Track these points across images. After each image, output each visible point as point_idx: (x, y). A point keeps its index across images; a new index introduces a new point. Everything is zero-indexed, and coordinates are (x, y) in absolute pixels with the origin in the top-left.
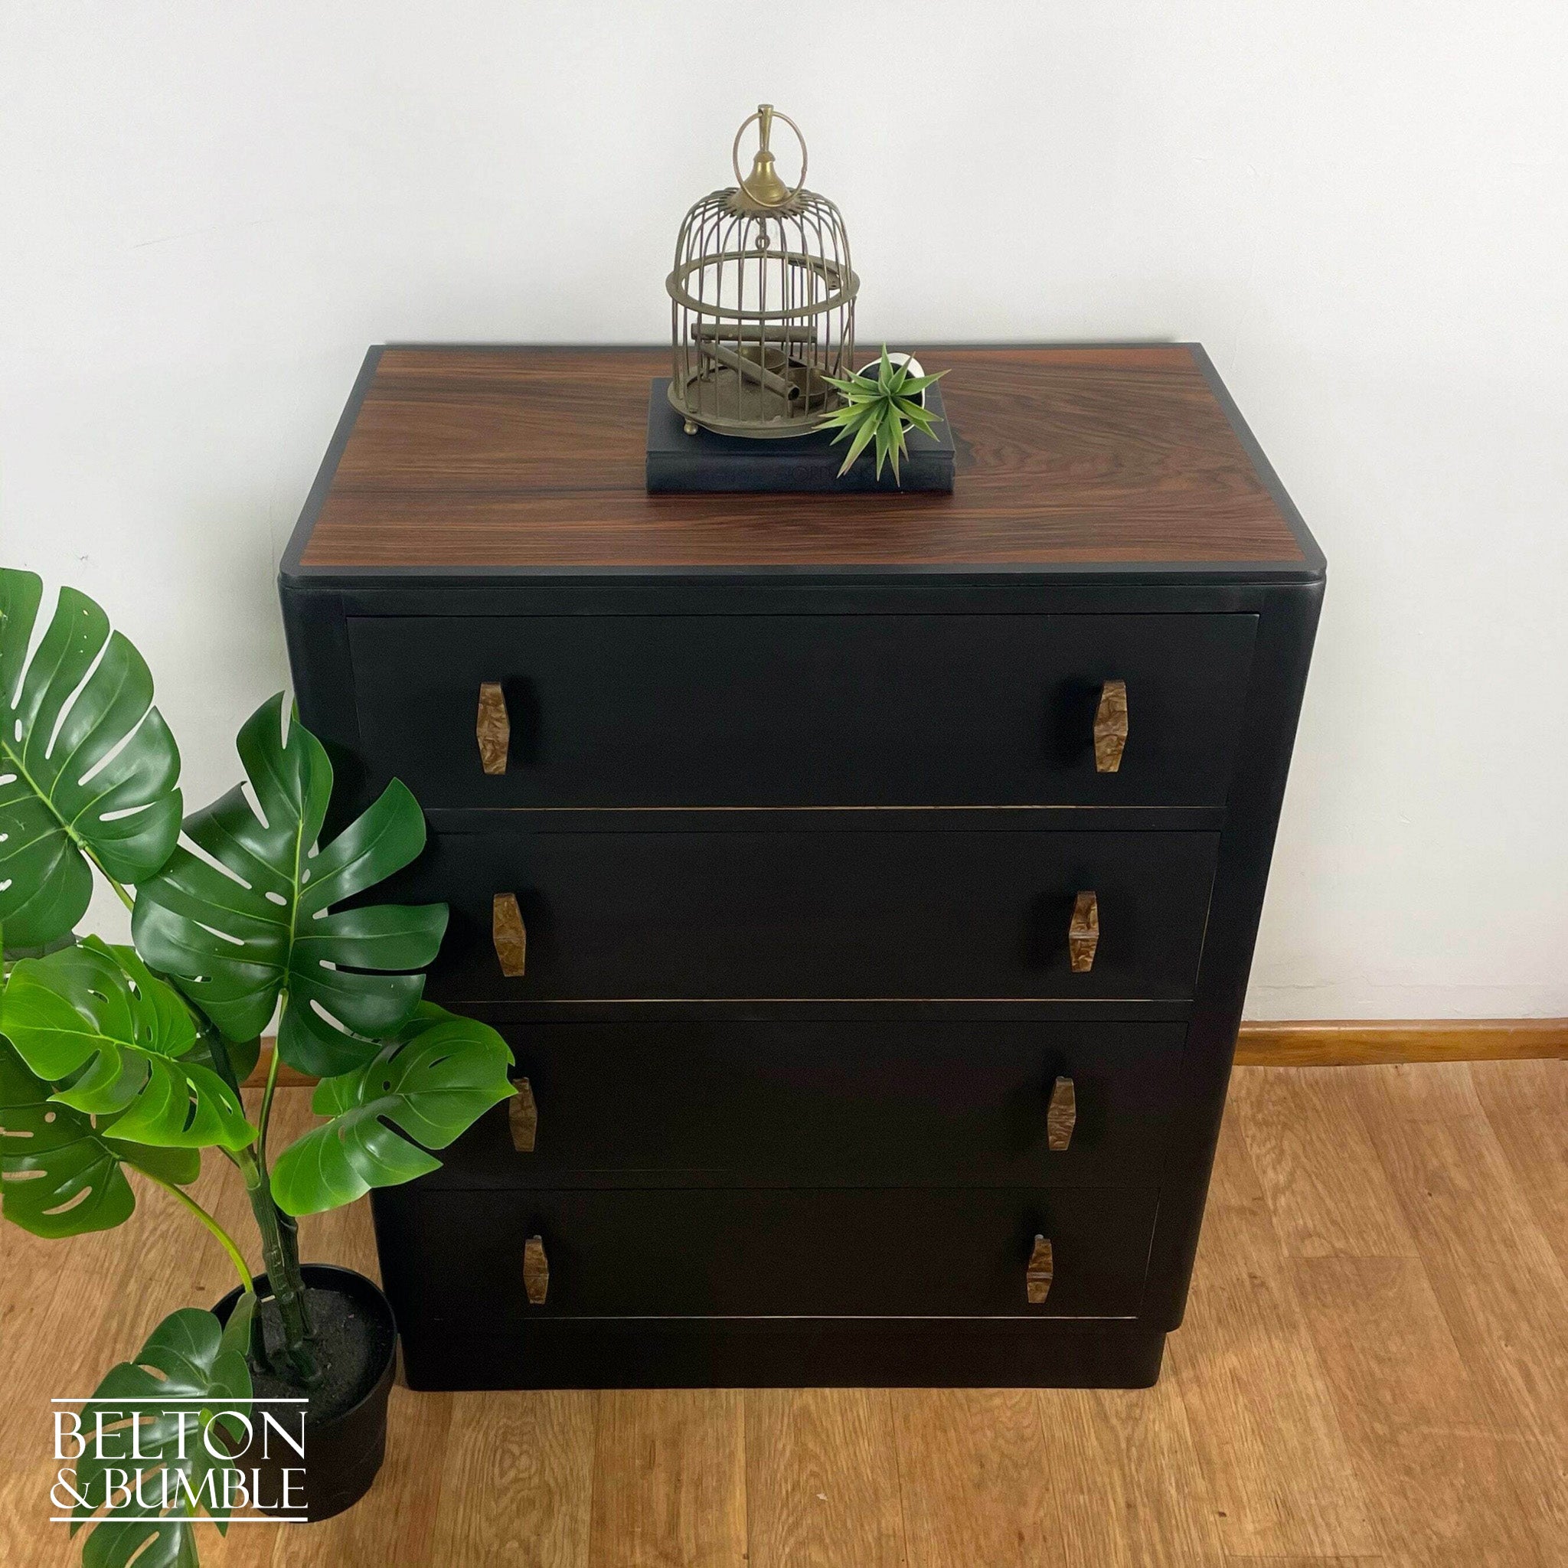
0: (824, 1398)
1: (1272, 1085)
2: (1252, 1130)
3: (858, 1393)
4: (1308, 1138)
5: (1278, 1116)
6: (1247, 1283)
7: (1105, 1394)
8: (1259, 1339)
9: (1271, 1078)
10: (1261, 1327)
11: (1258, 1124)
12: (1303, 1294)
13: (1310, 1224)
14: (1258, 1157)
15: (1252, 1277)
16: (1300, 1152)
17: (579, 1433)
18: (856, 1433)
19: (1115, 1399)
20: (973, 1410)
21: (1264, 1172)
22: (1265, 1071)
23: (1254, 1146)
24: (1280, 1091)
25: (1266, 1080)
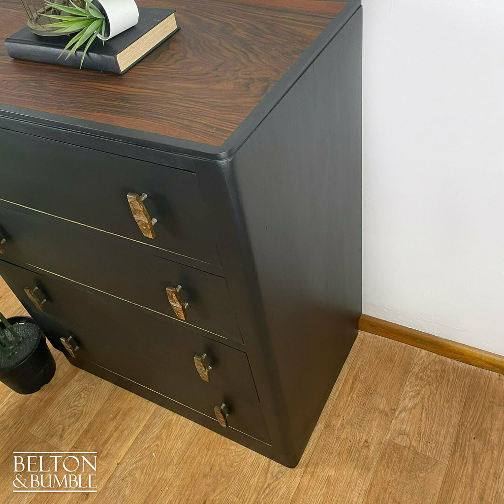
0: (179, 420)
1: (435, 363)
2: (413, 379)
3: (191, 423)
4: (435, 392)
5: (428, 377)
6: (362, 444)
7: (273, 463)
8: (350, 468)
9: (437, 360)
10: (354, 463)
11: (417, 378)
12: (382, 458)
13: (408, 430)
14: (406, 392)
15: (366, 441)
16: (426, 397)
17: (103, 398)
18: (180, 437)
19: (275, 466)
20: (223, 447)
21: (404, 399)
22: (436, 356)
23: (409, 386)
24: (438, 367)
25: (434, 360)
